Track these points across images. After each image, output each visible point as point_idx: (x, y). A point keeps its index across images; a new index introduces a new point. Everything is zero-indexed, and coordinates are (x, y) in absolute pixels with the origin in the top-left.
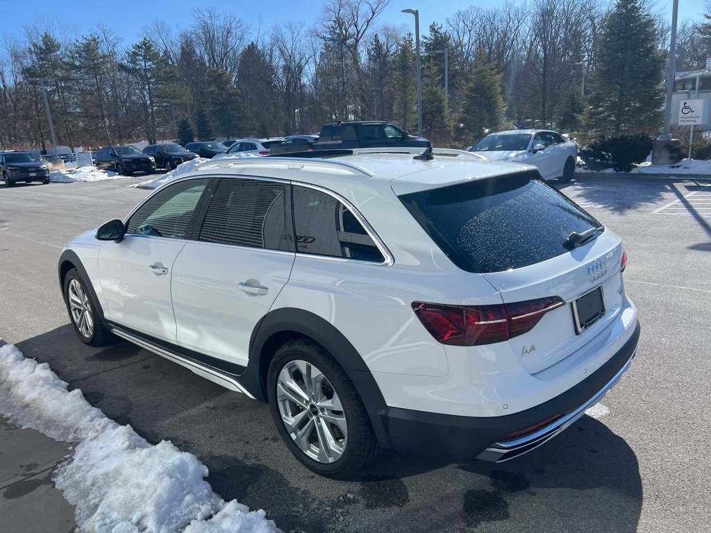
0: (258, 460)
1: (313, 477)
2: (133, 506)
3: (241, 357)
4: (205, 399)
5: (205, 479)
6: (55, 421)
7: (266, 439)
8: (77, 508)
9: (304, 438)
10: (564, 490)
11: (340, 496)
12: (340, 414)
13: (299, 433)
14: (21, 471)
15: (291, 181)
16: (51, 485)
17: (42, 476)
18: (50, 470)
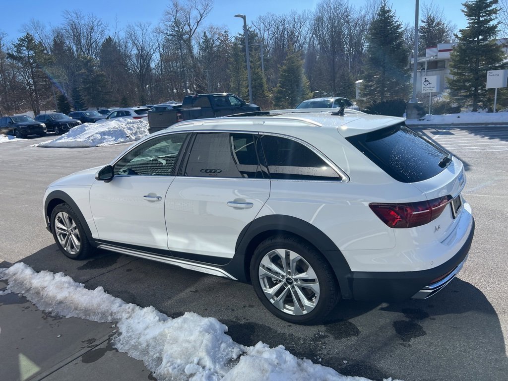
0: (247, 320)
1: (290, 326)
3: (229, 252)
4: (187, 287)
5: (226, 333)
7: (245, 307)
9: (281, 301)
10: (450, 315)
11: (315, 335)
12: (313, 281)
13: (276, 298)
14: (85, 345)
15: (258, 132)
16: (115, 350)
17: (103, 346)
18: (107, 341)
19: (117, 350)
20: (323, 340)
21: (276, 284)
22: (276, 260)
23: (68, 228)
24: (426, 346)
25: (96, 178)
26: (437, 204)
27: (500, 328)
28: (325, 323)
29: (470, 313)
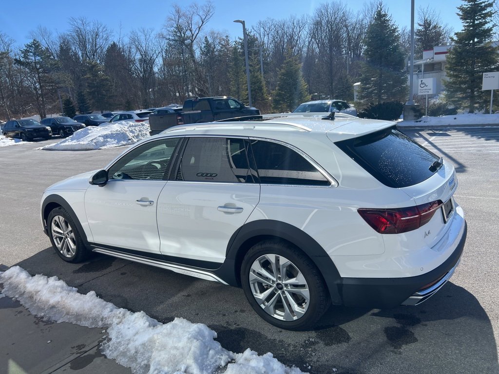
0: (238, 325)
1: (281, 332)
2: (177, 361)
3: (220, 257)
4: (180, 291)
5: (215, 339)
6: (82, 315)
7: (236, 311)
8: (132, 369)
9: (272, 307)
10: (442, 320)
11: (305, 341)
12: (303, 286)
13: (266, 304)
14: (75, 351)
15: (249, 137)
16: (103, 357)
17: (92, 352)
18: (96, 347)
19: (105, 357)
20: (313, 347)
21: (267, 289)
22: (266, 265)
23: (64, 231)
24: (417, 353)
25: (90, 183)
26: (427, 209)
27: (493, 334)
28: (316, 329)
29: (462, 320)
